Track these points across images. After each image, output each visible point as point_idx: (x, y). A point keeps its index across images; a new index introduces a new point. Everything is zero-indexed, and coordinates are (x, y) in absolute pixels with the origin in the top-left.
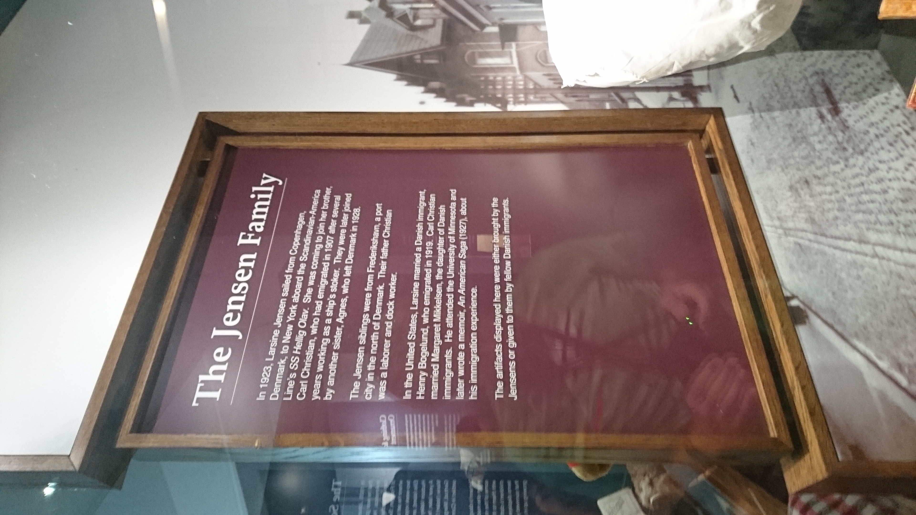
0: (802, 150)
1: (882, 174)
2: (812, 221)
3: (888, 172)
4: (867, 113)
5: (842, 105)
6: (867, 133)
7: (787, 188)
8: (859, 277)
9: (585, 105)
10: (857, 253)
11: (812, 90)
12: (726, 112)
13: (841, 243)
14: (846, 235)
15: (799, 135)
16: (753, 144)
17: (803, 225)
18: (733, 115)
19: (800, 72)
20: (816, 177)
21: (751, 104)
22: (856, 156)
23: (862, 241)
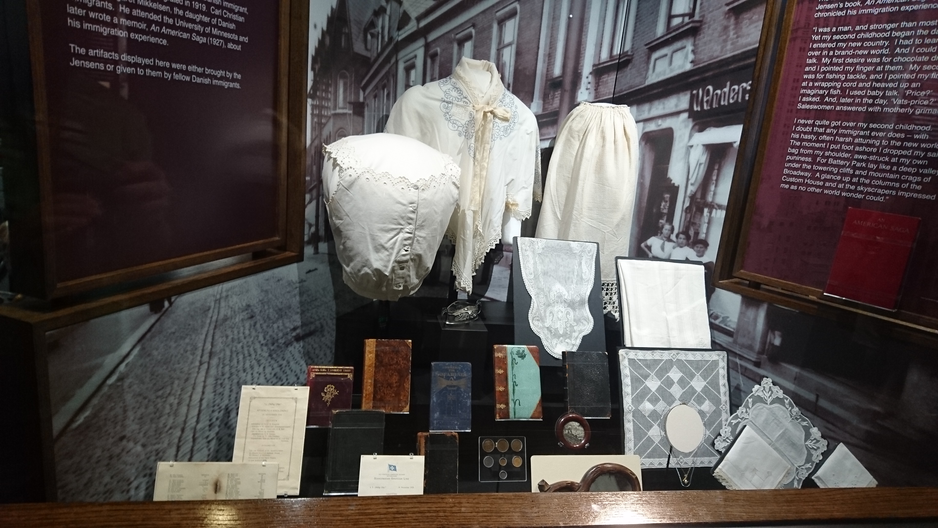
0: (273, 315)
1: (256, 369)
2: (226, 319)
3: (257, 373)
4: (296, 360)
5: (301, 343)
6: (283, 359)
7: (248, 303)
8: (186, 351)
9: (309, 161)
10: (203, 350)
11: (311, 323)
12: (301, 264)
13: (210, 339)
14: (215, 343)
15: (283, 313)
16: (279, 280)
17: (223, 312)
18: (298, 269)
19: (323, 316)
20: (255, 324)
21: (305, 281)
22: (269, 351)
23: (211, 354)
